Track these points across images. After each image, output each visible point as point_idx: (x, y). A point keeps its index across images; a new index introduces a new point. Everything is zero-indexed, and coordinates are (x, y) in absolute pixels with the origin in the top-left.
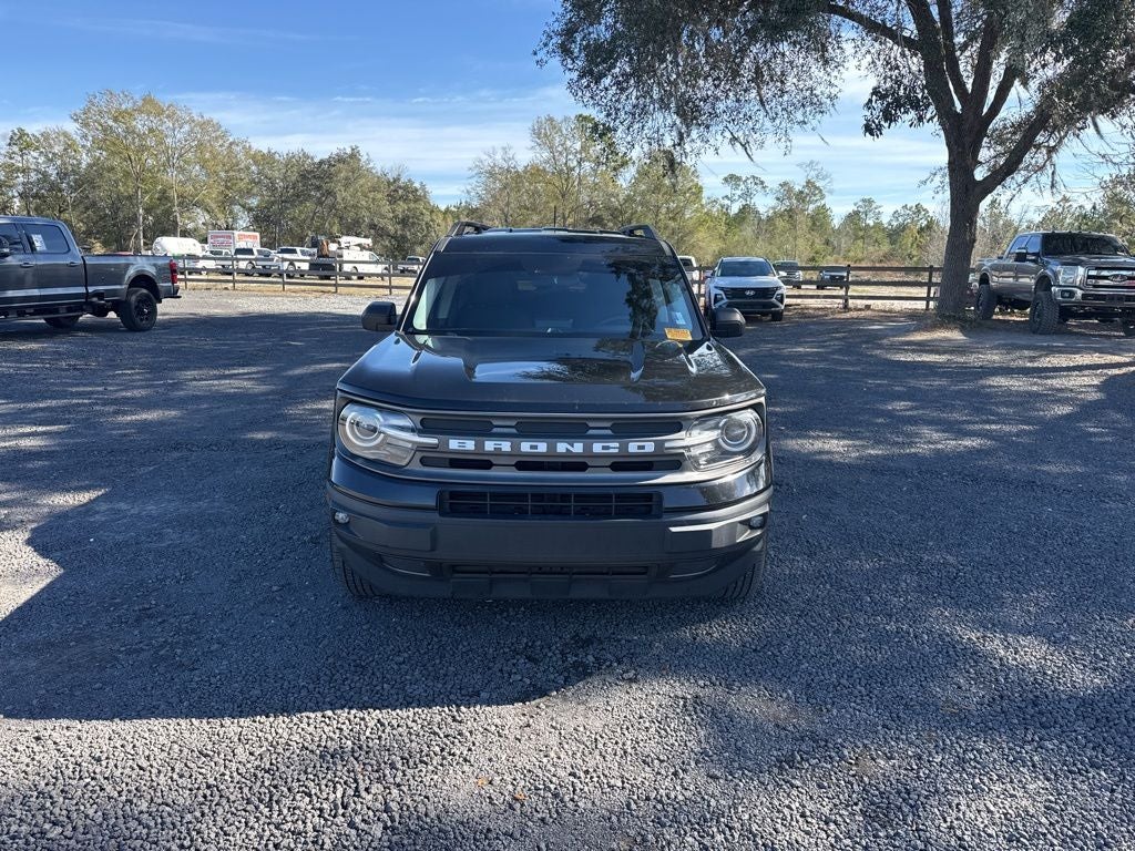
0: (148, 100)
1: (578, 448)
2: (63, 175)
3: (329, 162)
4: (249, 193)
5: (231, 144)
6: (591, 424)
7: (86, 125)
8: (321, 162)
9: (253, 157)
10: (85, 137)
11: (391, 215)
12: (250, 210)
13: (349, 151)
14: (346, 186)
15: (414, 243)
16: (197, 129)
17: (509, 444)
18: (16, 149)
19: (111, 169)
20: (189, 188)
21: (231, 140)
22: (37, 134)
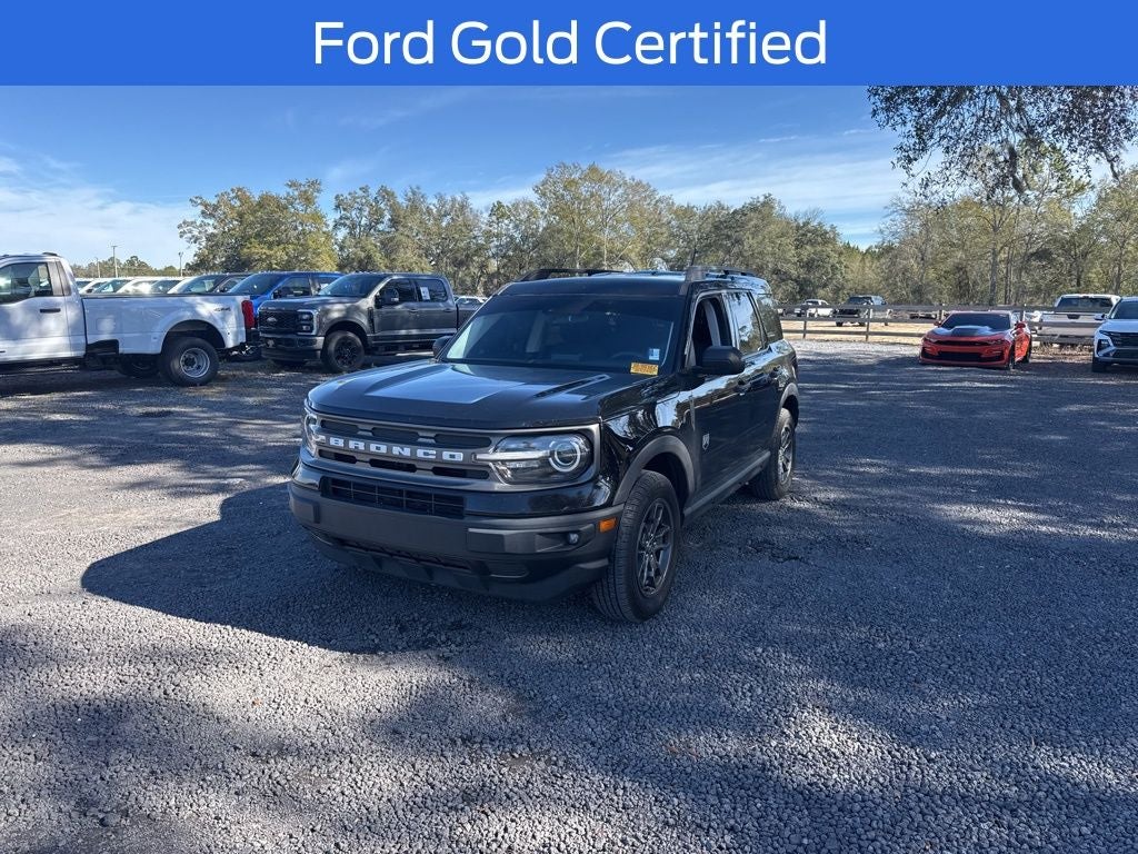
0: (593, 169)
1: (407, 452)
2: (525, 238)
3: (742, 212)
4: (667, 245)
5: (657, 202)
6: (421, 434)
7: (544, 195)
8: (735, 212)
9: (675, 213)
10: (544, 205)
11: (796, 259)
12: (667, 261)
13: (762, 199)
14: (754, 235)
15: (818, 287)
16: (629, 191)
17: (363, 444)
18: (494, 218)
19: (560, 231)
20: (618, 245)
21: (657, 198)
22: (510, 205)
